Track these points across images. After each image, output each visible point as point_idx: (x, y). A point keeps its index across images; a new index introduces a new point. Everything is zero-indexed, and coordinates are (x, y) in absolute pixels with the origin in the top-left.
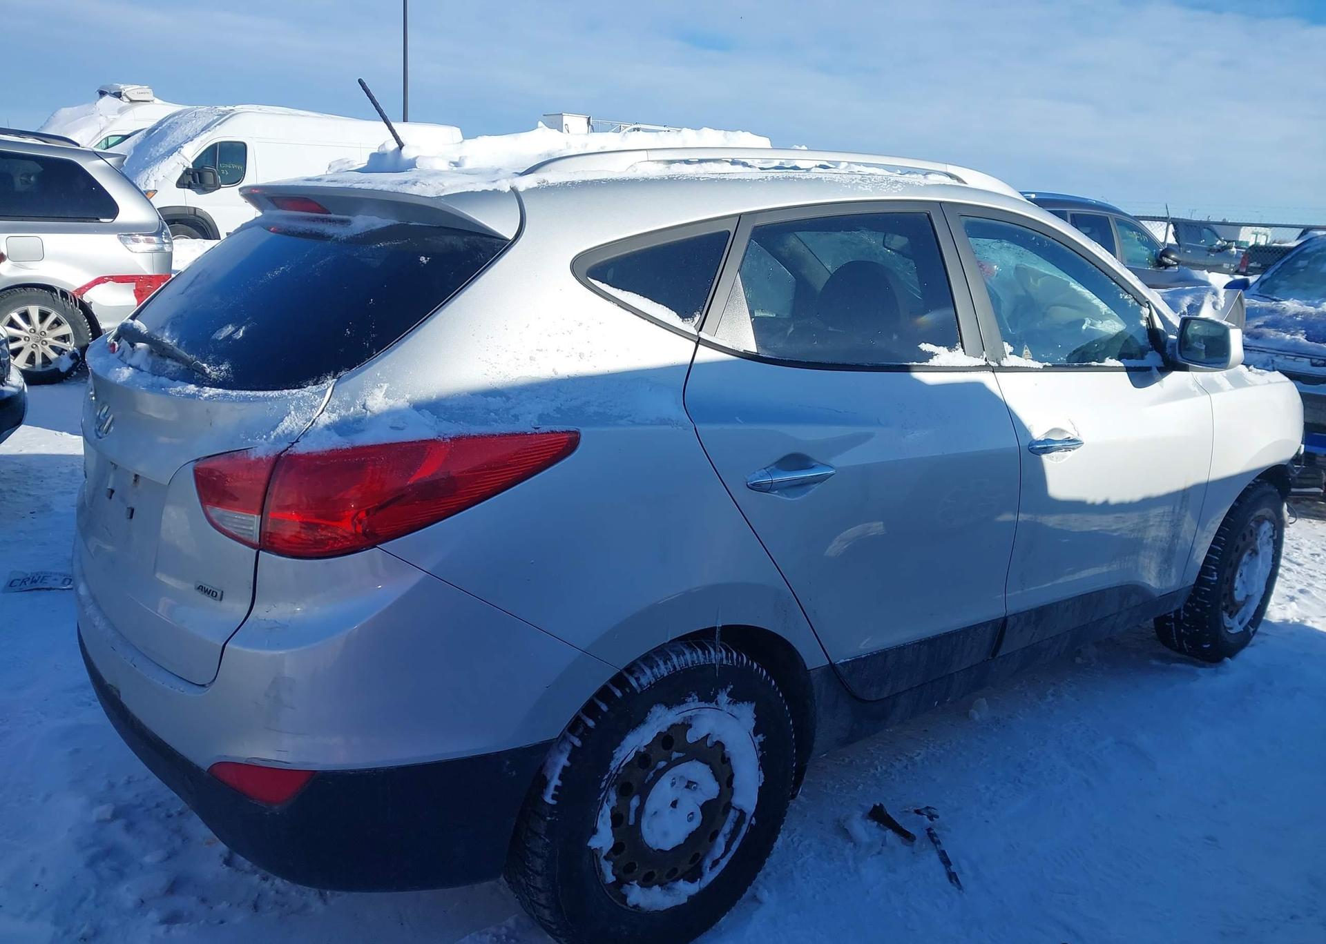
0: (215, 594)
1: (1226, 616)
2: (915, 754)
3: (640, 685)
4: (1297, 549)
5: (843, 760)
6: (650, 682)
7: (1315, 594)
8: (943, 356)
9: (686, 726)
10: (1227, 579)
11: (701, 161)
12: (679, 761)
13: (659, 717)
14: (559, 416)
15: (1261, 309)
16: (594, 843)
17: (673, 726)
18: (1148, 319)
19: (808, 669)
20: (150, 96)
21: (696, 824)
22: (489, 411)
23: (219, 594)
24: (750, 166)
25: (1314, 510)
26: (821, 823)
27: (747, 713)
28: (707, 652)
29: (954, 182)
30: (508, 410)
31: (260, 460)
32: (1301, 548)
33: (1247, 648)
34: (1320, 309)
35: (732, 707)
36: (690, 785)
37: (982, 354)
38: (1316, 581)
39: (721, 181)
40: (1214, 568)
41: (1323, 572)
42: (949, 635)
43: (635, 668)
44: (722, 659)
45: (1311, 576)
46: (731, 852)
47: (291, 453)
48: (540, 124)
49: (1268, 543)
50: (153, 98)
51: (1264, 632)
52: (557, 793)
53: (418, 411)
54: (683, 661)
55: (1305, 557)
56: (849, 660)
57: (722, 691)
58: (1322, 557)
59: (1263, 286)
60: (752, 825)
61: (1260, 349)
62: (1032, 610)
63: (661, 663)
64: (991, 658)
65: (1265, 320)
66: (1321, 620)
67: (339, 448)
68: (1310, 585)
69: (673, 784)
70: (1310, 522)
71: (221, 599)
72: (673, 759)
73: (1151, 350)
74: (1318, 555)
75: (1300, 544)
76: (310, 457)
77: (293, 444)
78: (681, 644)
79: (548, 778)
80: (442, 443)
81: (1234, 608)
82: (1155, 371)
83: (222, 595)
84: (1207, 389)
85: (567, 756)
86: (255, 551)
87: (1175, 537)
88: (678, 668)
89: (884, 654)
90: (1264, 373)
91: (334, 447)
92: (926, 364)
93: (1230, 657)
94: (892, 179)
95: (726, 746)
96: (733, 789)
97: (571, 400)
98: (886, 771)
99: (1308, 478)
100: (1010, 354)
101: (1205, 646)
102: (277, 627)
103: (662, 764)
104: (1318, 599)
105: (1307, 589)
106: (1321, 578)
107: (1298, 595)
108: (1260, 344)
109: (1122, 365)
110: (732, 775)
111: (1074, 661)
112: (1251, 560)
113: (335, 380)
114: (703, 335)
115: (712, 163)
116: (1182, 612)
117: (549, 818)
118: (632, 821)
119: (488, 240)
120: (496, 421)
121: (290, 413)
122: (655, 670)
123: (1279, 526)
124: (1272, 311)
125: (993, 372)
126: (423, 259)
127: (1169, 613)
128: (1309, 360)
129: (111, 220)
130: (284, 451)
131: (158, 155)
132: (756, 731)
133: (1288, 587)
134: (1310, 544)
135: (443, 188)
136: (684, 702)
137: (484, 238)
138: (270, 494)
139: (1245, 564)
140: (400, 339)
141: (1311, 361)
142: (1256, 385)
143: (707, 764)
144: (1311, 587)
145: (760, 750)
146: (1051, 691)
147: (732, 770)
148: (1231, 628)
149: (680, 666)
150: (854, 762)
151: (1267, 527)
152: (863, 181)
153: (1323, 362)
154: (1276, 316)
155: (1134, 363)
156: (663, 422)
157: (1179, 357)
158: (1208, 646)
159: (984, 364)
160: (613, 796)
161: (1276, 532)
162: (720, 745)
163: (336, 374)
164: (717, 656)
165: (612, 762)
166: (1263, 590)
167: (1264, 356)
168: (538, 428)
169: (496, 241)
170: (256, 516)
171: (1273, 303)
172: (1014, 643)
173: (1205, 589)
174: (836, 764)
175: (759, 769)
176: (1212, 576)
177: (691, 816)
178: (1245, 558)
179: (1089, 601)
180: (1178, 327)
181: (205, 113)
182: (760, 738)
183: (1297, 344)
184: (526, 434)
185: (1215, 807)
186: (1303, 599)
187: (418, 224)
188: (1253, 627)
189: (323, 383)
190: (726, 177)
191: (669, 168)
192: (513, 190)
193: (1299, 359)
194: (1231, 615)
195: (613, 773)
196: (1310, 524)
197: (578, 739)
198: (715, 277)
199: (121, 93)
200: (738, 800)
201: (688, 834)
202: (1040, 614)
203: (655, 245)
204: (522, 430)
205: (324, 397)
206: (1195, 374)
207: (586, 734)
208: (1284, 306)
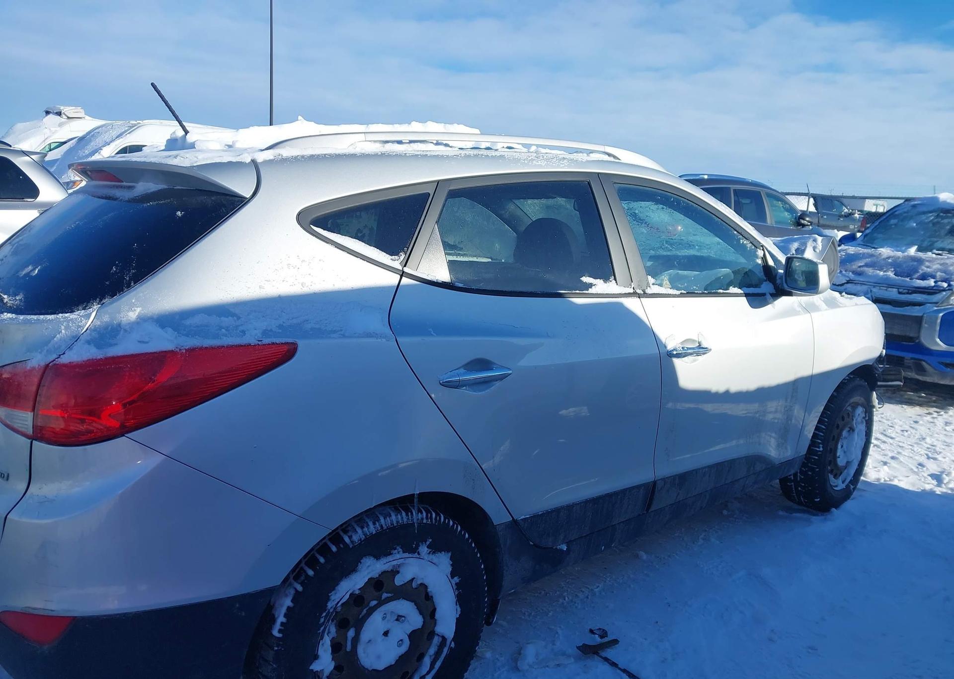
0: (3, 475)
1: (831, 477)
2: (595, 587)
3: (352, 542)
4: (891, 426)
5: (540, 593)
6: (361, 539)
7: (902, 460)
8: (600, 286)
9: (394, 572)
10: (831, 449)
11: (411, 142)
12: (388, 600)
13: (369, 566)
14: (280, 331)
15: (864, 254)
16: (316, 667)
17: (384, 573)
18: (762, 258)
19: (495, 524)
20: (82, 114)
21: (404, 648)
22: (221, 328)
23: (6, 475)
24: (451, 147)
25: (906, 399)
26: (517, 643)
27: (444, 561)
28: (410, 514)
29: (612, 159)
30: (237, 327)
31: (33, 369)
32: (894, 426)
33: (849, 501)
34: (906, 254)
35: (432, 557)
36: (399, 618)
37: (631, 285)
38: (904, 450)
39: (424, 157)
40: (820, 441)
41: (909, 443)
42: (609, 496)
43: (349, 528)
44: (422, 519)
45: (900, 447)
46: (434, 669)
47: (57, 363)
48: (300, 118)
49: (862, 422)
50: (84, 116)
51: (862, 488)
52: (283, 628)
53: (162, 329)
54: (389, 522)
55: (897, 433)
56: (528, 516)
57: (423, 544)
58: (909, 432)
59: (866, 238)
60: (452, 647)
61: (862, 282)
62: (676, 475)
63: (371, 524)
64: (645, 512)
65: (865, 262)
66: (905, 479)
67: (94, 358)
68: (899, 453)
69: (384, 618)
70: (902, 407)
71: (7, 479)
72: (382, 599)
73: (766, 281)
74: (907, 431)
75: (894, 423)
76: (71, 366)
77: (60, 355)
78: (390, 508)
79: (276, 616)
80: (178, 353)
81: (838, 472)
82: (768, 296)
83: (8, 476)
84: (809, 309)
85: (291, 598)
86: (29, 441)
87: (789, 418)
88: (385, 527)
89: (557, 511)
90: (853, 298)
91: (90, 357)
92: (586, 292)
93: (836, 508)
94: (561, 156)
95: (428, 587)
96: (436, 620)
97: (293, 319)
98: (572, 601)
99: (891, 375)
100: (653, 284)
101: (816, 500)
102: (45, 501)
103: (374, 603)
104: (904, 463)
105: (897, 456)
106: (907, 447)
107: (890, 461)
108: (861, 279)
109: (742, 292)
110: (434, 610)
111: (722, 513)
112: (849, 435)
113: (100, 306)
114: (406, 270)
115: (419, 144)
116: (799, 474)
117: (276, 648)
118: (349, 648)
119: (231, 198)
120: (226, 336)
121: (61, 332)
122: (366, 529)
123: (869, 410)
124: (872, 256)
125: (639, 297)
126: (179, 213)
127: (790, 476)
128: (897, 289)
129: (34, 200)
130: (52, 362)
131: (84, 154)
132: (453, 575)
133: (883, 455)
134: (901, 423)
135: (197, 160)
136: (391, 554)
137: (228, 197)
138: (40, 395)
139: (845, 438)
140: (153, 274)
141: (898, 291)
142: (845, 306)
143: (412, 602)
144: (900, 455)
145: (457, 589)
146: (702, 536)
147: (434, 605)
148: (836, 486)
149: (386, 525)
150: (548, 595)
151: (860, 411)
152: (537, 157)
153: (907, 291)
154: (874, 259)
155: (751, 290)
156: (369, 335)
157: (786, 286)
158: (818, 500)
159: (632, 292)
160: (333, 629)
161: (867, 414)
162: (424, 586)
163: (101, 300)
164: (418, 516)
165: (329, 602)
166: (860, 457)
167: (865, 288)
168: (261, 341)
169: (237, 199)
170: (29, 413)
171: (873, 250)
172: (662, 501)
173: (814, 457)
174: (535, 596)
175: (456, 605)
176: (819, 448)
177: (401, 642)
178: (845, 433)
179: (720, 468)
180: (784, 264)
181: (120, 125)
182: (456, 579)
183: (887, 278)
184: (250, 345)
185: (817, 623)
186: (893, 463)
187: (180, 188)
188: (853, 486)
189: (90, 308)
190: (429, 153)
191: (384, 146)
192: (253, 161)
193: (890, 289)
194: (836, 476)
195: (331, 611)
196: (902, 408)
197: (300, 585)
198: (417, 226)
199: (61, 112)
200: (439, 629)
201: (398, 656)
202: (682, 479)
203: (367, 202)
204: (247, 342)
205: (89, 319)
206: (799, 298)
207: (307, 582)
208: (880, 252)
